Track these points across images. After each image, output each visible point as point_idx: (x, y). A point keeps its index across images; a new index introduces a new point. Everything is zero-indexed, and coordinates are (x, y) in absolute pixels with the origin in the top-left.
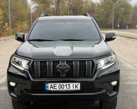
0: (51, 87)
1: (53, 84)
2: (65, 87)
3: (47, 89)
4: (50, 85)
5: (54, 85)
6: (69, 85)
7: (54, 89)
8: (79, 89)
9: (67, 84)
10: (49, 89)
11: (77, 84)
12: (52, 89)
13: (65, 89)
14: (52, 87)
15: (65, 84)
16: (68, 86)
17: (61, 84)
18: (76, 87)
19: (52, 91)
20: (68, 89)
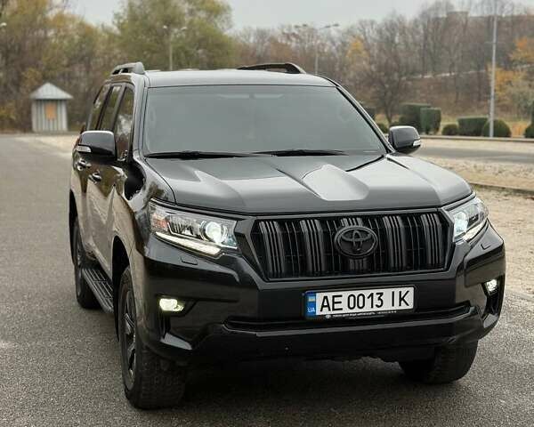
0: (323, 306)
1: (330, 295)
2: (368, 301)
3: (310, 310)
4: (319, 297)
5: (334, 297)
6: (381, 294)
7: (334, 309)
8: (411, 306)
9: (375, 291)
10: (318, 313)
11: (404, 290)
12: (325, 311)
13: (367, 308)
14: (328, 306)
15: (367, 293)
16: (376, 297)
17: (356, 293)
18: (401, 299)
19: (328, 317)
20: (375, 309)
